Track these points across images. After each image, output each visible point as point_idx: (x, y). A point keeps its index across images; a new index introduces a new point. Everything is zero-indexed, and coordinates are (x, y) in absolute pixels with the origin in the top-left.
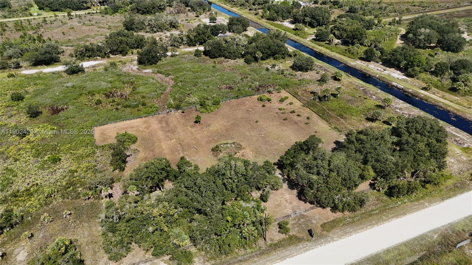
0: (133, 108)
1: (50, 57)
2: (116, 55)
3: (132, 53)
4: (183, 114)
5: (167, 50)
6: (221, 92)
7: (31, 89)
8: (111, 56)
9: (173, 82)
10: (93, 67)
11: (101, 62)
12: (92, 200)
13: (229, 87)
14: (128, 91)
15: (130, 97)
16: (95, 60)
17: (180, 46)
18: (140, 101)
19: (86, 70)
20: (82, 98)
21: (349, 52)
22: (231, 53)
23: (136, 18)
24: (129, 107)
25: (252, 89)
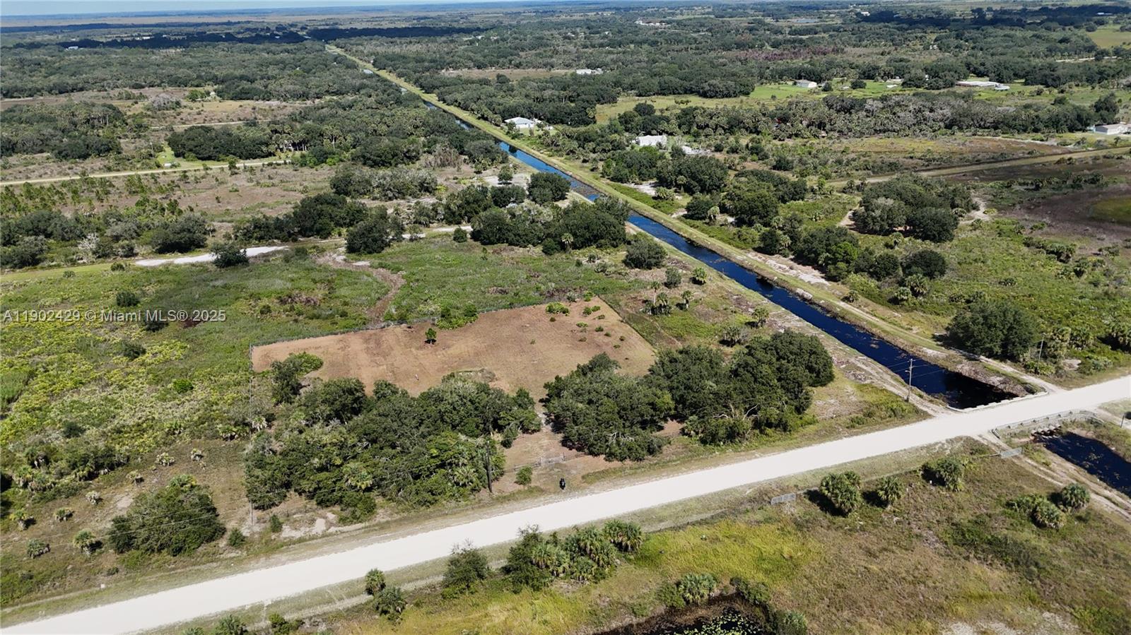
0: (324, 320)
1: (189, 238)
2: (308, 236)
3: (340, 235)
4: (409, 330)
5: (402, 230)
6: (484, 298)
7: (151, 289)
8: (300, 238)
10: (265, 256)
11: (280, 247)
13: (501, 290)
14: (319, 293)
15: (322, 304)
16: (269, 245)
17: (430, 223)
18: (338, 310)
19: (251, 261)
20: (239, 303)
21: (739, 237)
22: (519, 236)
23: (357, 173)
24: (318, 317)
25: (541, 295)
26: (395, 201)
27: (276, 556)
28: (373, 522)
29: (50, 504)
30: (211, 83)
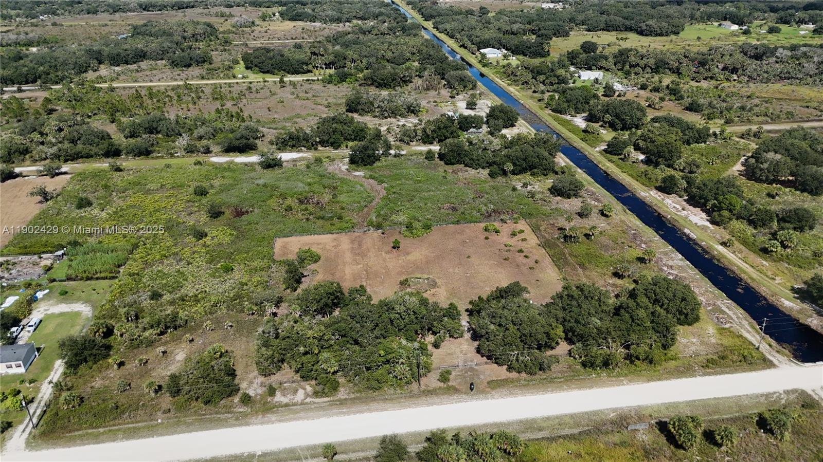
0: (326, 221)
1: (245, 143)
2: (325, 147)
3: (347, 147)
4: (382, 235)
6: (439, 213)
7: (216, 183)
8: (320, 148)
9: (385, 192)
10: (294, 161)
11: (305, 155)
12: (255, 316)
13: (453, 207)
14: (326, 198)
15: (327, 207)
16: (298, 151)
17: (411, 141)
18: (337, 213)
19: (285, 164)
20: (272, 200)
21: (645, 175)
22: (473, 160)
23: (365, 96)
24: (322, 218)
25: (481, 215)
26: (389, 119)
27: (269, 415)
28: (336, 398)
29: (135, 351)
30: (277, 5)
